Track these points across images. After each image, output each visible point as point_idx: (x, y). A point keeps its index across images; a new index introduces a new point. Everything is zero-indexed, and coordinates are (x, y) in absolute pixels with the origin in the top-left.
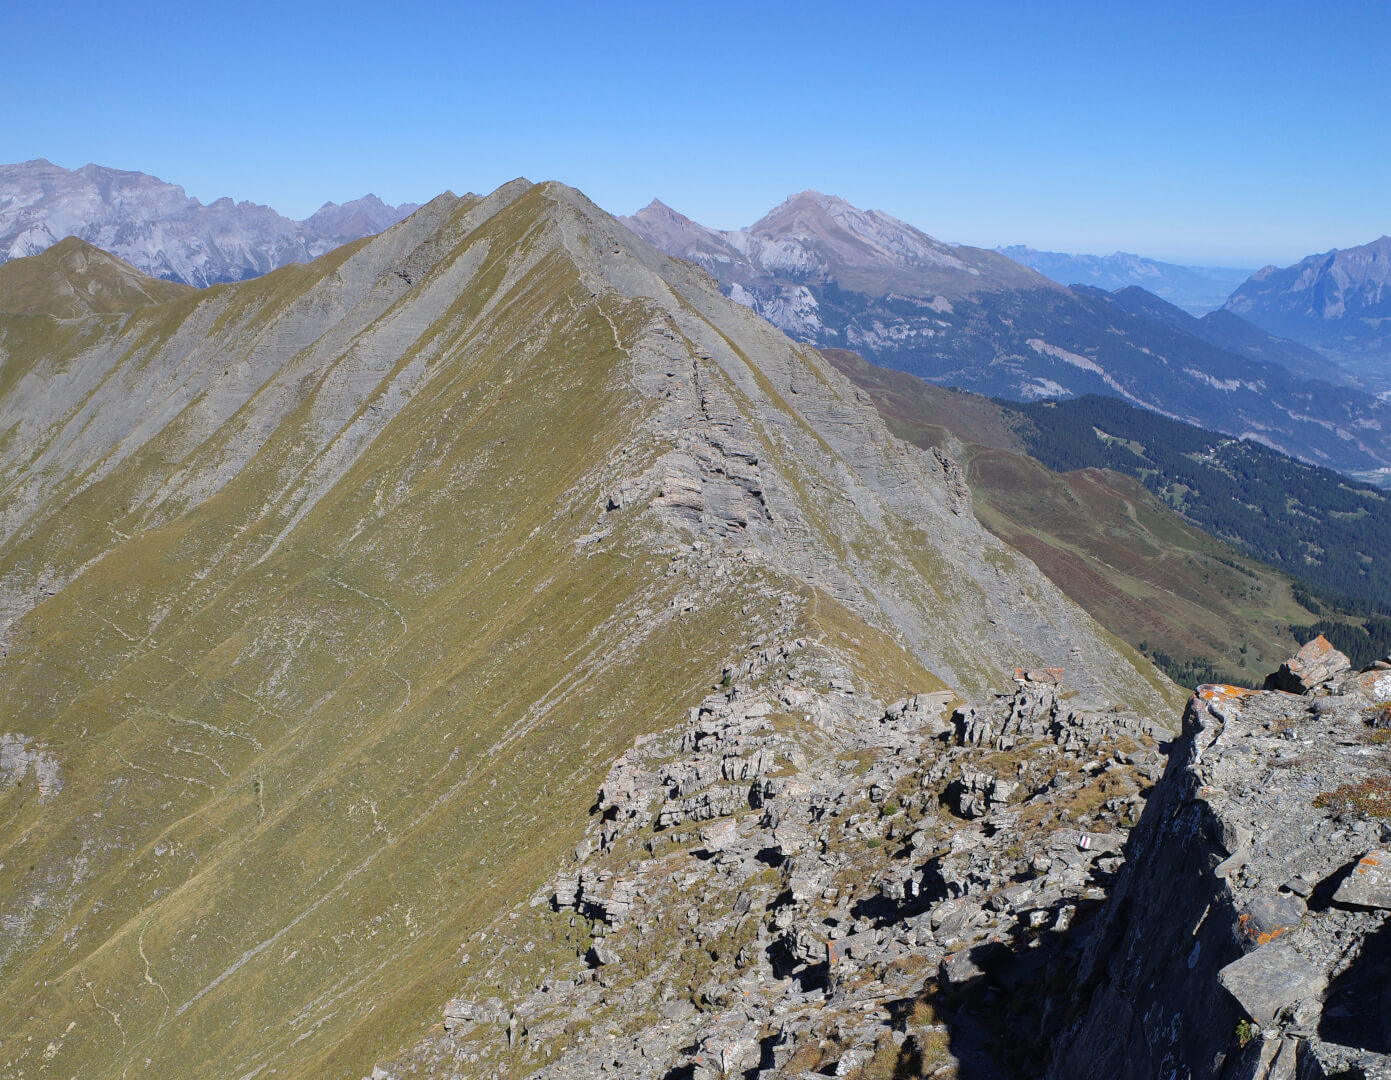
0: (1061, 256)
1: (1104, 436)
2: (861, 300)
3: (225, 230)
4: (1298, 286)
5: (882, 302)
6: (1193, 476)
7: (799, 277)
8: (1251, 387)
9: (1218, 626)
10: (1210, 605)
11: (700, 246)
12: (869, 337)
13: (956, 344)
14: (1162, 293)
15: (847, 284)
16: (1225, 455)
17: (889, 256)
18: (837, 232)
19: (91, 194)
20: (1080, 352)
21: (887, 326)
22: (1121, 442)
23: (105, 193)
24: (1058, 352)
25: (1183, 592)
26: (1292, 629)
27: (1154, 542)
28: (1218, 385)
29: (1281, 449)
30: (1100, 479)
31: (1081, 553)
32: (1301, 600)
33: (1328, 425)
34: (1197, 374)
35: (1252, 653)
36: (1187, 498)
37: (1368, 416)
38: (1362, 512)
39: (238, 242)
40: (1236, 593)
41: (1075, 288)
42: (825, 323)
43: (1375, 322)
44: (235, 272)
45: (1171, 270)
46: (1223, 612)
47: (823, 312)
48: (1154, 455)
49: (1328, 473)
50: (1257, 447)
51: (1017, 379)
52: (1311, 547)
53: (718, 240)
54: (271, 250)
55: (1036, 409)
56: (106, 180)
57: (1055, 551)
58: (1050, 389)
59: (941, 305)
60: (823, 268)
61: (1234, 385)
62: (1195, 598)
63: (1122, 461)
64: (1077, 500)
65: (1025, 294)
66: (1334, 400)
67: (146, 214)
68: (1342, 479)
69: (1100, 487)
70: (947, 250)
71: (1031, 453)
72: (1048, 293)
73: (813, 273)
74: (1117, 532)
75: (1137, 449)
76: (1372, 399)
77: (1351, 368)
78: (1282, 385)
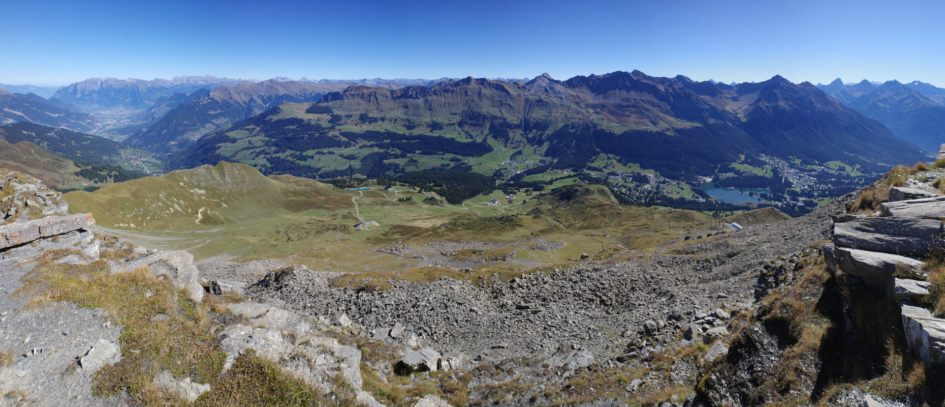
0: (11, 86)
1: (25, 132)
4: (70, 91)
6: (48, 139)
8: (61, 115)
9: (56, 176)
10: (55, 171)
14: (38, 94)
16: (56, 133)
20: (18, 111)
22: (30, 133)
24: (12, 111)
25: (48, 170)
26: (75, 173)
27: (39, 158)
28: (53, 115)
29: (70, 129)
30: (24, 144)
31: (20, 165)
32: (76, 165)
33: (80, 122)
34: (48, 113)
35: (66, 181)
36: (48, 145)
37: (88, 119)
38: (89, 141)
40: (61, 167)
41: (15, 94)
43: (88, 98)
45: (40, 88)
46: (58, 173)
48: (38, 135)
49: (80, 133)
50: (63, 130)
52: (79, 152)
55: (6, 127)
57: (13, 166)
58: (10, 121)
61: (57, 115)
62: (51, 171)
63: (30, 139)
64: (19, 151)
66: (81, 116)
68: (84, 135)
69: (24, 146)
71: (6, 140)
72: (8, 96)
74: (29, 157)
75: (34, 134)
76: (89, 115)
77: (84, 109)
78: (68, 114)
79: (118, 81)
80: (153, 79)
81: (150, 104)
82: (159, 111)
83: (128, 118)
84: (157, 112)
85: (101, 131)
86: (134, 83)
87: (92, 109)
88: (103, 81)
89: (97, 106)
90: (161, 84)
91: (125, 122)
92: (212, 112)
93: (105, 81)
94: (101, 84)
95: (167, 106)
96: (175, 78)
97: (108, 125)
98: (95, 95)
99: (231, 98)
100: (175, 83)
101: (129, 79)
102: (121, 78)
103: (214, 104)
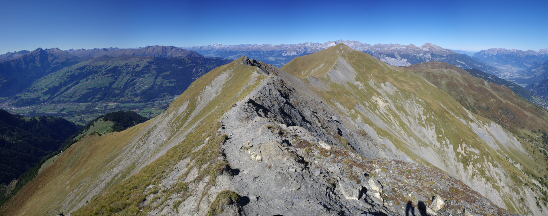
2: (436, 55)
3: (365, 47)
4: (481, 54)
5: (438, 55)
7: (428, 52)
8: (482, 66)
11: (417, 48)
12: (437, 59)
13: (447, 60)
15: (434, 53)
17: (438, 50)
18: (431, 47)
19: (353, 43)
20: (462, 62)
21: (439, 58)
23: (354, 43)
24: (460, 62)
34: (476, 65)
39: (366, 48)
41: (459, 54)
42: (432, 57)
44: (366, 51)
47: (431, 56)
51: (455, 65)
53: (418, 48)
54: (370, 48)
56: (354, 42)
59: (445, 55)
60: (431, 51)
61: (480, 66)
65: (454, 54)
66: (492, 68)
67: (358, 45)
70: (444, 49)
72: (457, 54)
73: (430, 52)
76: (496, 68)
77: (491, 64)
78: (485, 66)
80: (527, 50)
81: (528, 65)
83: (517, 73)
86: (516, 52)
89: (496, 63)
90: (532, 54)
93: (499, 50)
96: (540, 50)
97: (507, 75)
98: (494, 57)
100: (541, 53)
101: (513, 49)
102: (508, 49)
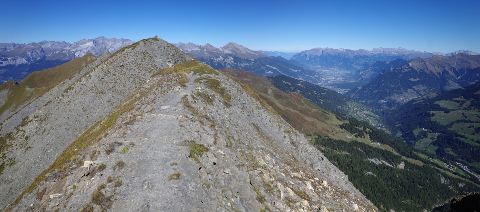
0: (269, 52)
2: (240, 59)
4: (302, 56)
5: (243, 59)
6: (299, 88)
7: (230, 55)
8: (299, 71)
11: (215, 50)
12: (242, 65)
13: (255, 66)
14: (283, 57)
15: (238, 56)
16: (302, 84)
17: (244, 52)
18: (236, 48)
20: (274, 67)
21: (245, 63)
24: (271, 67)
28: (294, 71)
29: (305, 80)
30: (295, 95)
33: (311, 77)
34: (291, 69)
37: (316, 75)
38: (325, 93)
40: (327, 118)
41: (271, 57)
42: (235, 62)
43: (313, 60)
47: (234, 60)
48: (293, 85)
49: (313, 84)
51: (265, 71)
52: (321, 100)
53: (218, 49)
58: (270, 72)
59: (253, 60)
60: (234, 54)
61: (297, 71)
63: (288, 87)
64: (294, 101)
65: (264, 58)
66: (312, 73)
69: (296, 97)
70: (253, 51)
72: (268, 58)
73: (232, 54)
74: (303, 107)
76: (316, 72)
77: (312, 67)
78: (303, 71)
79: (333, 50)
80: (358, 49)
81: (357, 67)
82: (366, 74)
83: (343, 77)
84: (364, 74)
85: (326, 84)
86: (345, 52)
87: (317, 68)
88: (323, 50)
89: (319, 66)
90: (364, 54)
91: (341, 80)
92: (412, 80)
93: (325, 50)
94: (322, 52)
95: (372, 71)
96: (374, 49)
97: (330, 80)
98: (318, 59)
99: (426, 68)
100: (374, 53)
101: (341, 49)
102: (335, 49)
103: (413, 73)
